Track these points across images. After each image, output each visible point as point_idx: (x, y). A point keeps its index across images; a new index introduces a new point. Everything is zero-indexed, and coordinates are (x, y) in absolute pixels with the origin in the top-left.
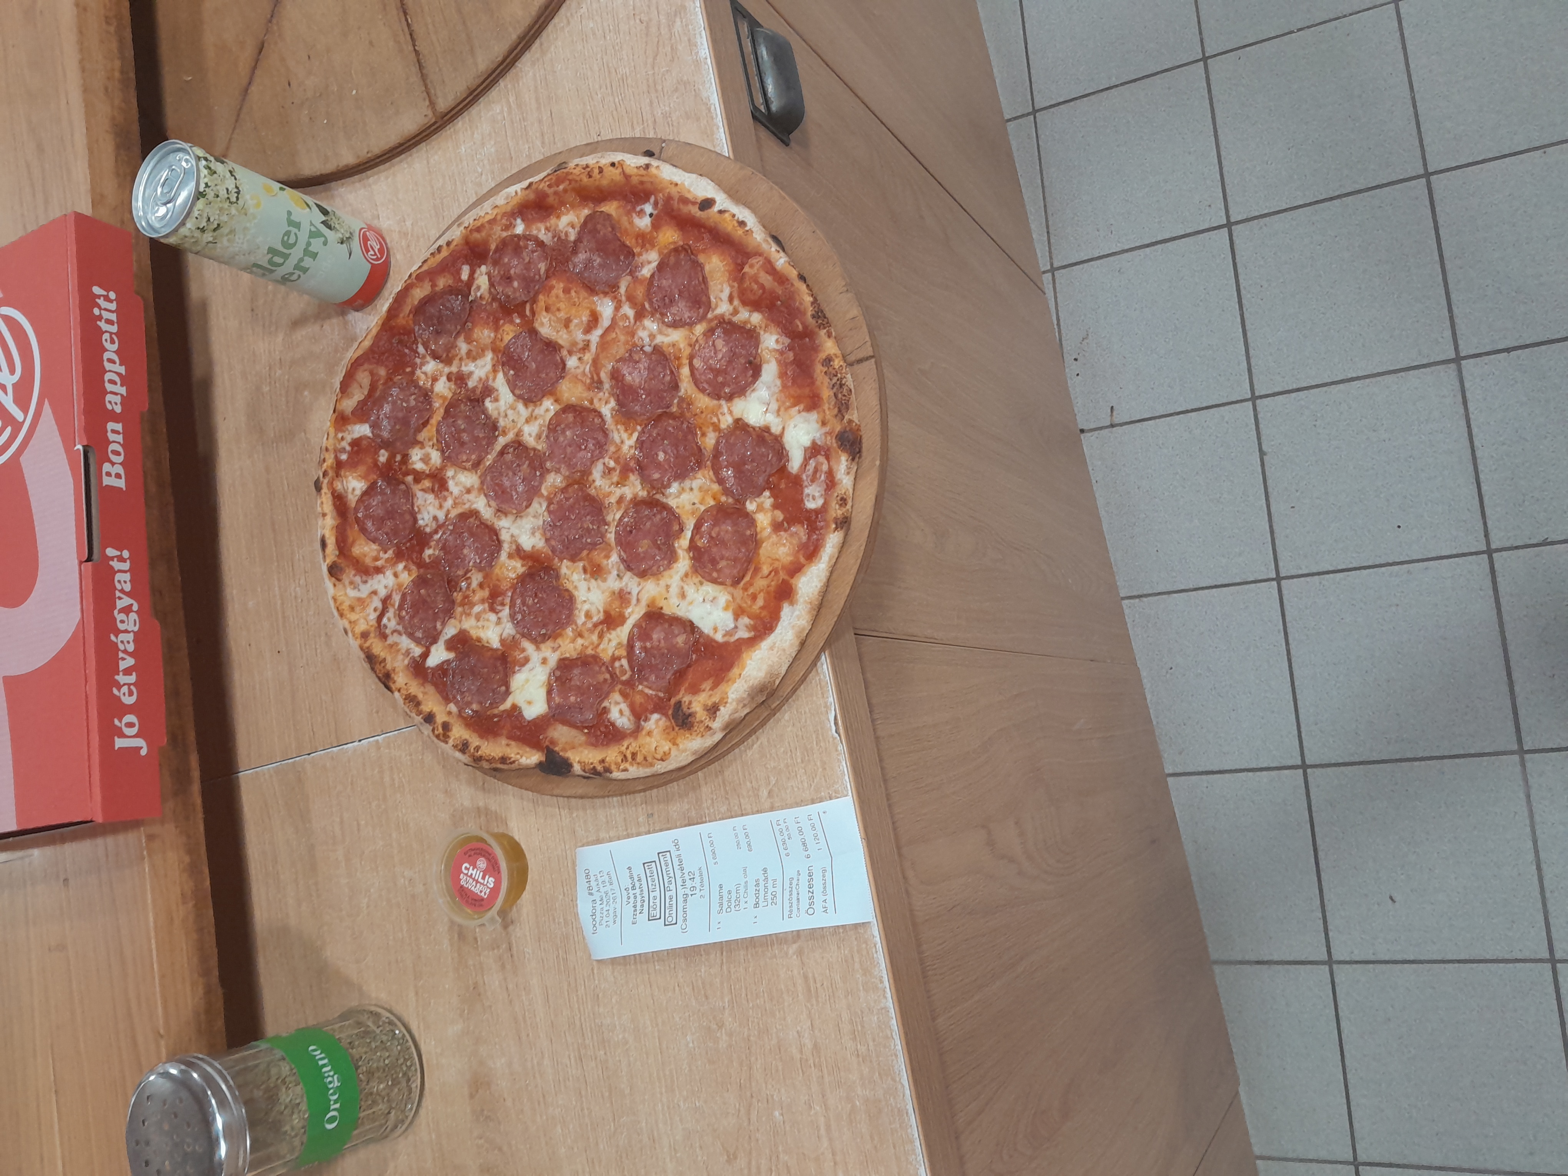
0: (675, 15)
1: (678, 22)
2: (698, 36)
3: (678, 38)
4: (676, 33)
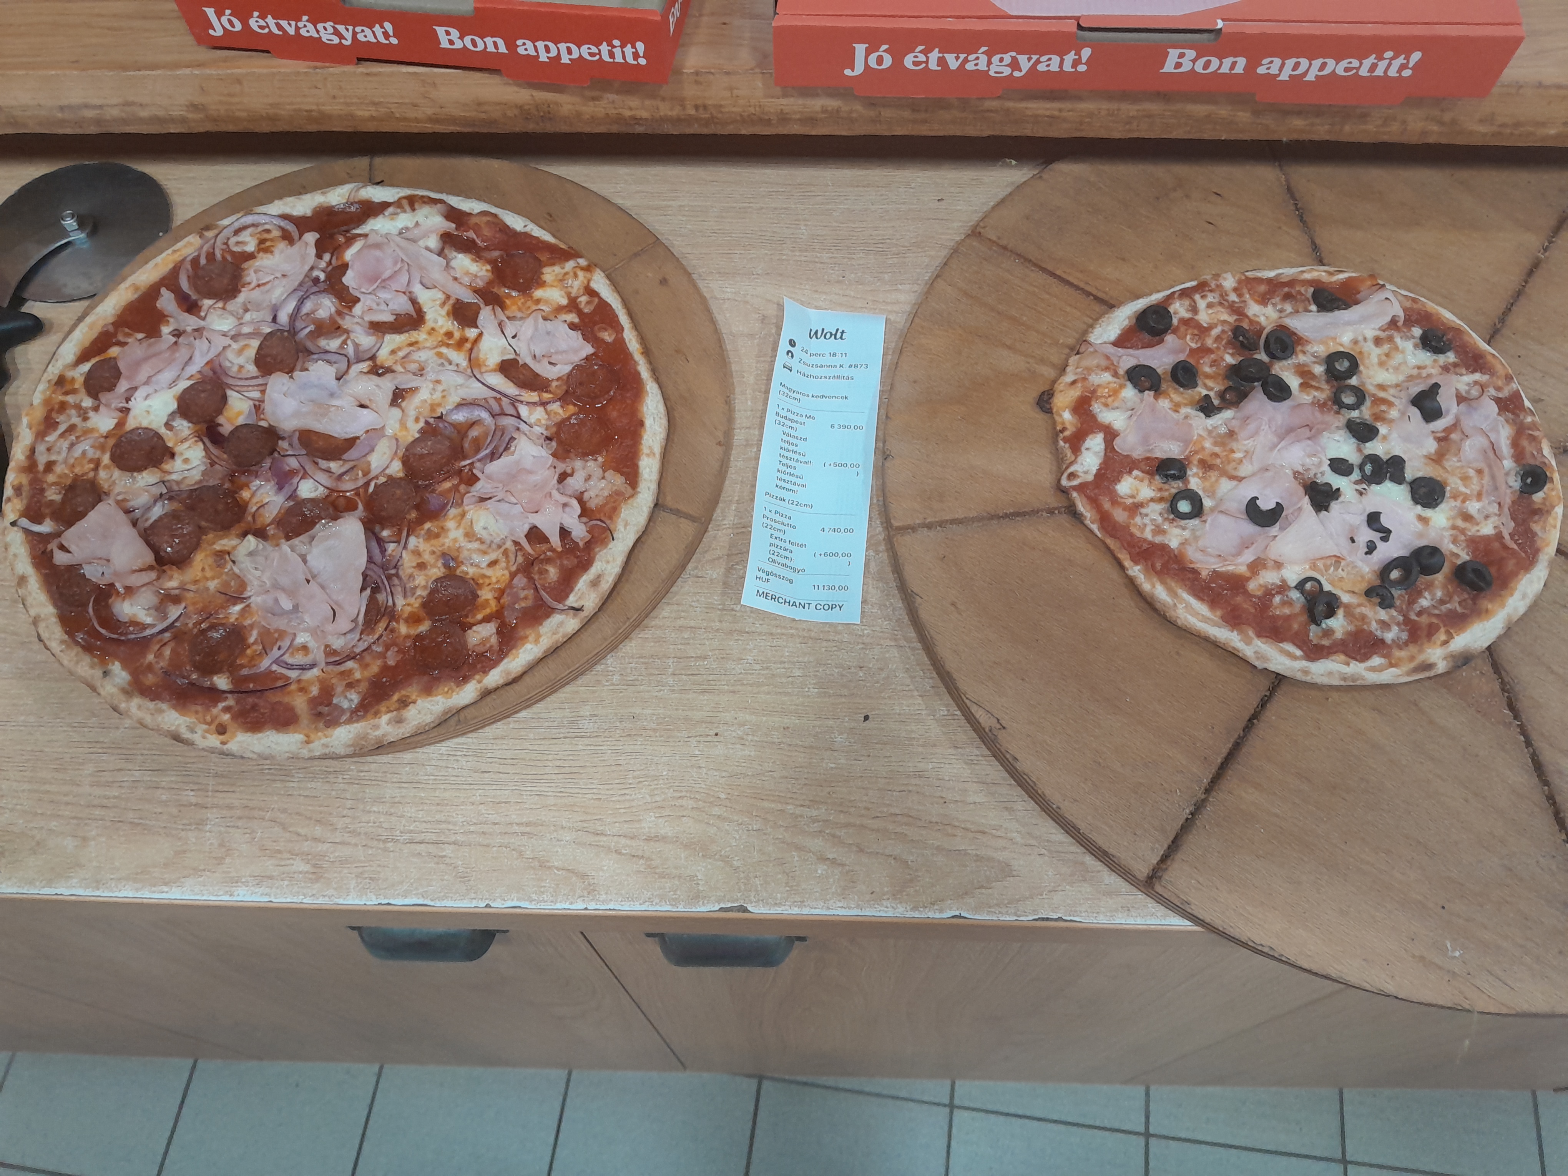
0: (315, 866)
1: (303, 867)
2: (268, 890)
3: (283, 863)
4: (292, 862)
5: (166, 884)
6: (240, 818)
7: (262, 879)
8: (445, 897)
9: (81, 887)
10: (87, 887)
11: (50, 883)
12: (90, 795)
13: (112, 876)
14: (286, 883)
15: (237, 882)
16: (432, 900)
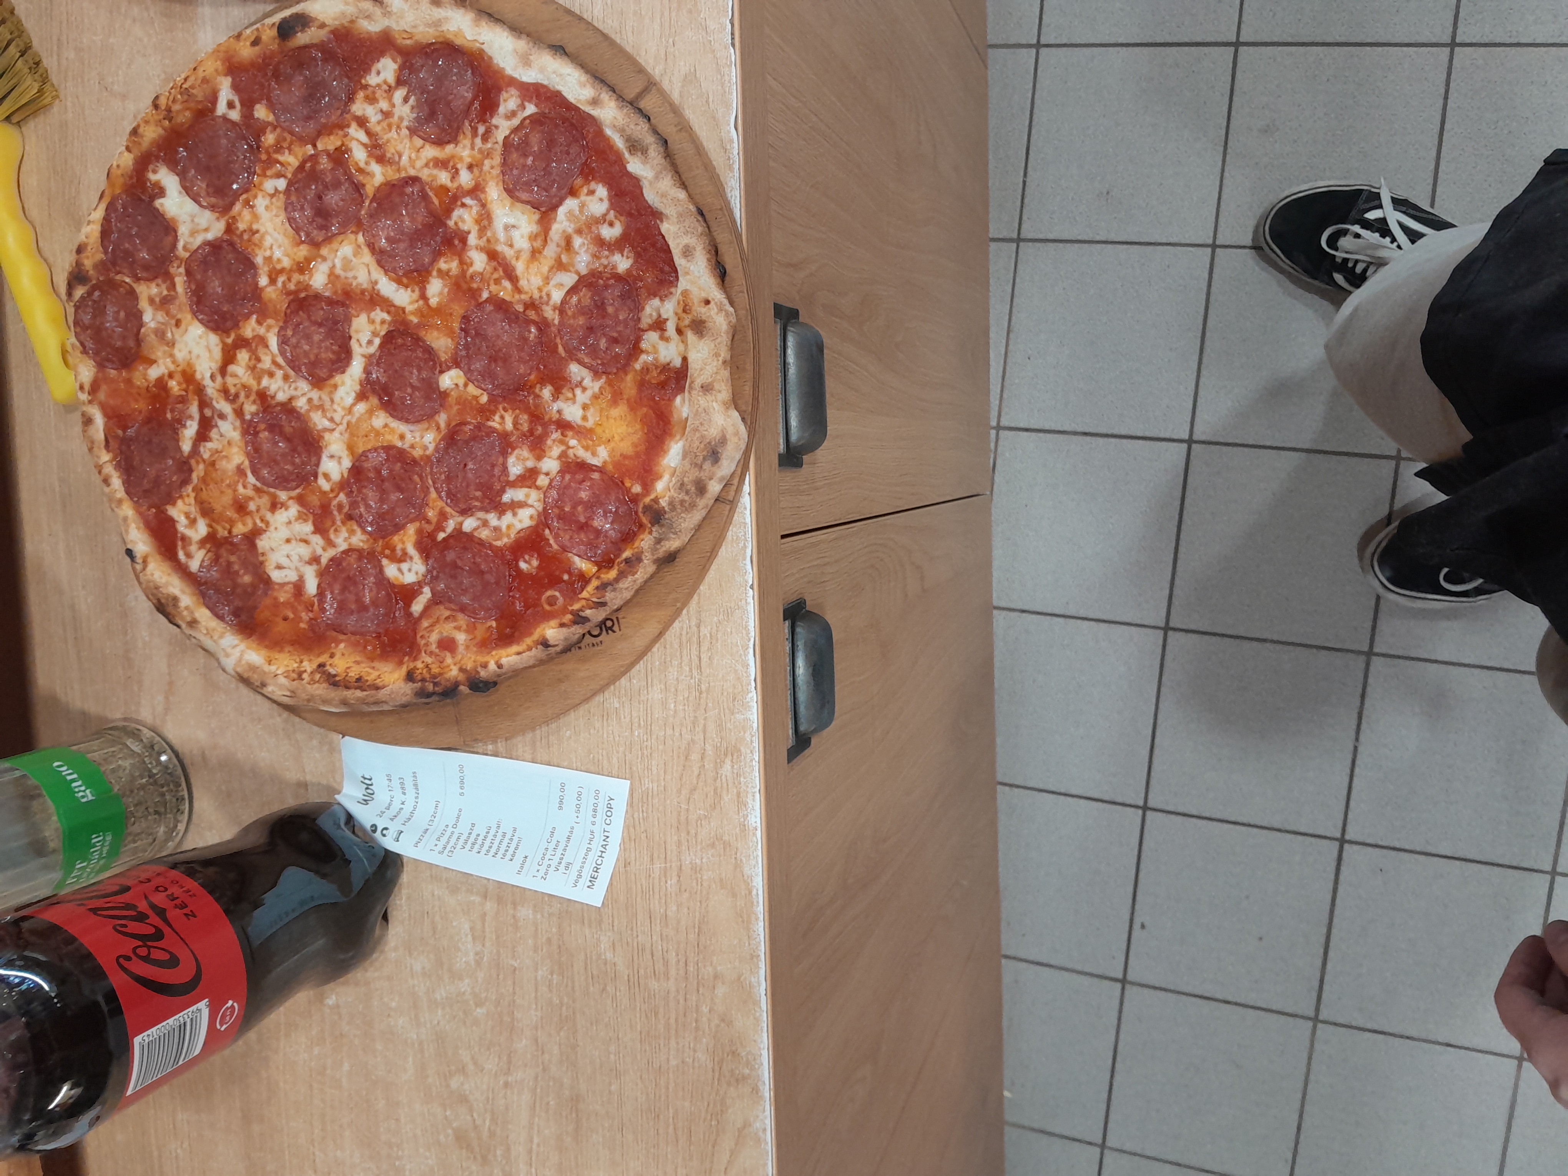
0: (726, 755)
1: (728, 766)
2: (750, 796)
3: (725, 785)
4: (723, 777)
5: (750, 893)
6: (688, 833)
7: (741, 802)
8: (746, 628)
9: (758, 973)
10: (758, 967)
12: (676, 979)
13: (747, 944)
14: (742, 779)
15: (744, 825)
16: (749, 640)
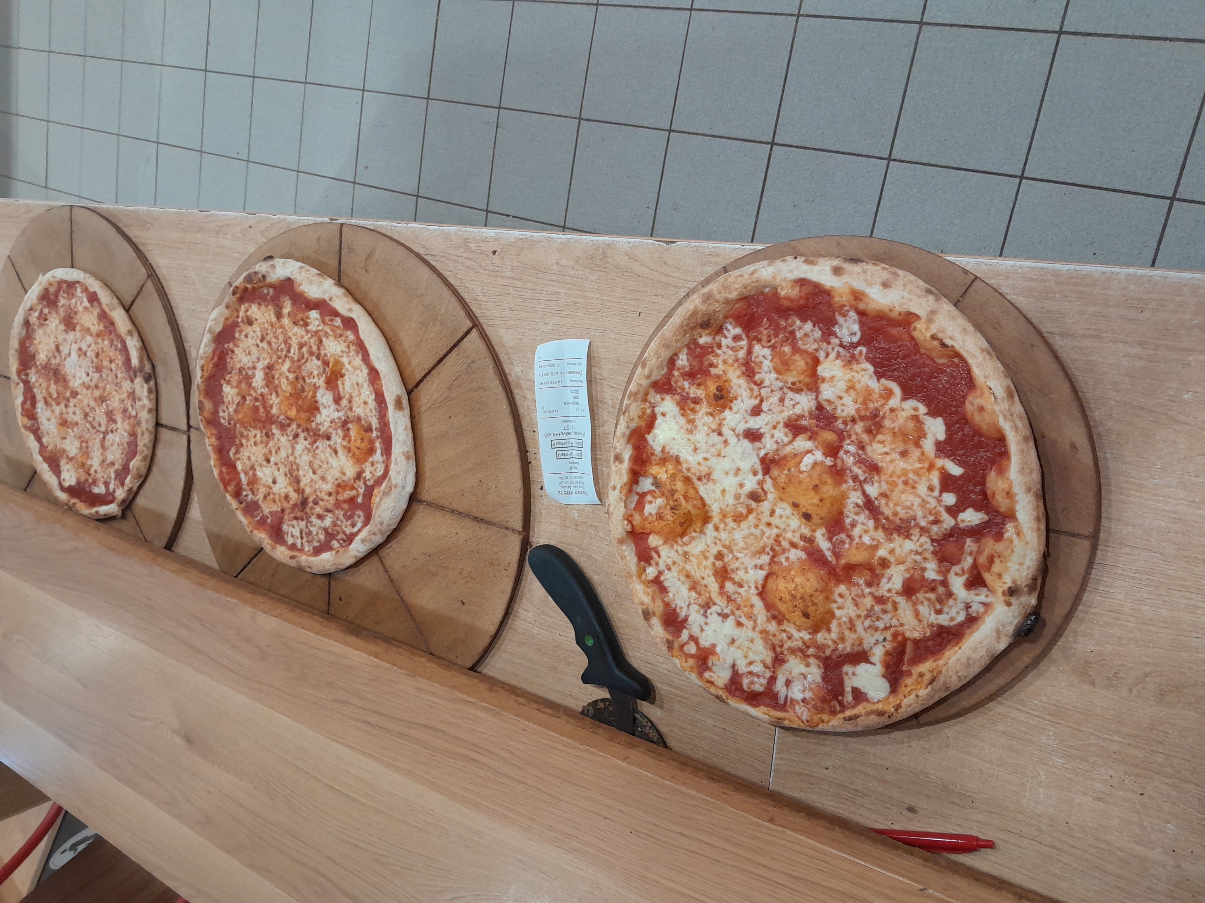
11: (569, 240)
